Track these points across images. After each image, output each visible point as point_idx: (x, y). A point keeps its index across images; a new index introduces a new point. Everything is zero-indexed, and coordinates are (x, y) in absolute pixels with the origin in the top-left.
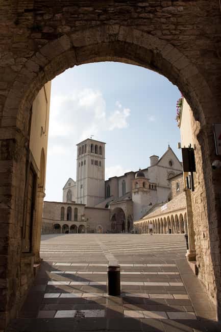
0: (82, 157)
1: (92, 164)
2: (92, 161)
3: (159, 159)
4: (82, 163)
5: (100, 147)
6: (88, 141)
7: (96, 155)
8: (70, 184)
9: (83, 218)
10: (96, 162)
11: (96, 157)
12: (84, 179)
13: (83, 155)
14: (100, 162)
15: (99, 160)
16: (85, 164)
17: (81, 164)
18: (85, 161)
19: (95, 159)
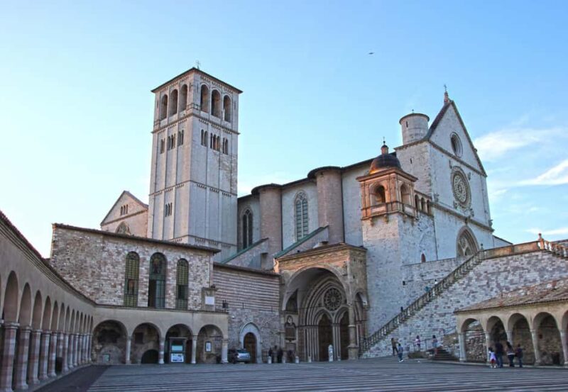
0: (171, 124)
1: (204, 143)
2: (204, 134)
3: (430, 124)
4: (171, 140)
5: (226, 98)
6: (192, 77)
7: (213, 118)
8: (124, 209)
9: (210, 300)
10: (215, 139)
11: (214, 124)
12: (178, 185)
13: (175, 117)
14: (226, 142)
15: (222, 135)
16: (181, 142)
17: (166, 144)
18: (181, 135)
19: (211, 130)
